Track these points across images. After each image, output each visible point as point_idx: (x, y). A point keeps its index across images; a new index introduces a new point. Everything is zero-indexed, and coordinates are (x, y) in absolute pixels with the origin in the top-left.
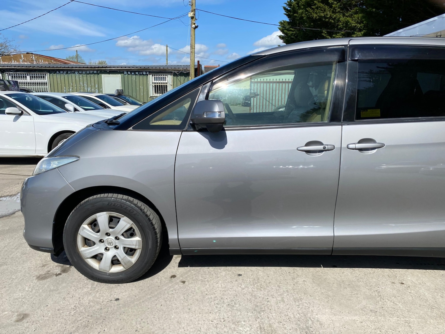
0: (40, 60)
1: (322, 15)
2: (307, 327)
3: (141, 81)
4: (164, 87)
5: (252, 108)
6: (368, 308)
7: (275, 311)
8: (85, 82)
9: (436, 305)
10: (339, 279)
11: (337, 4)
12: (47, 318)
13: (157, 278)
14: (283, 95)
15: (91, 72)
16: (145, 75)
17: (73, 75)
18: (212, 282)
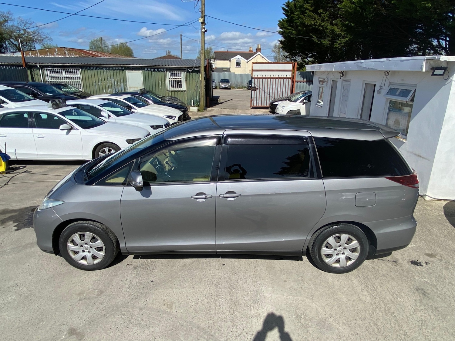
0: (72, 54)
1: (313, 22)
2: (257, 299)
3: (160, 76)
4: (179, 82)
5: (253, 100)
6: (293, 287)
7: (241, 289)
8: (112, 77)
9: (332, 286)
10: (282, 268)
11: (325, 13)
12: (114, 293)
13: (175, 266)
14: (279, 89)
15: (117, 68)
16: (163, 71)
17: (102, 71)
18: (207, 269)
